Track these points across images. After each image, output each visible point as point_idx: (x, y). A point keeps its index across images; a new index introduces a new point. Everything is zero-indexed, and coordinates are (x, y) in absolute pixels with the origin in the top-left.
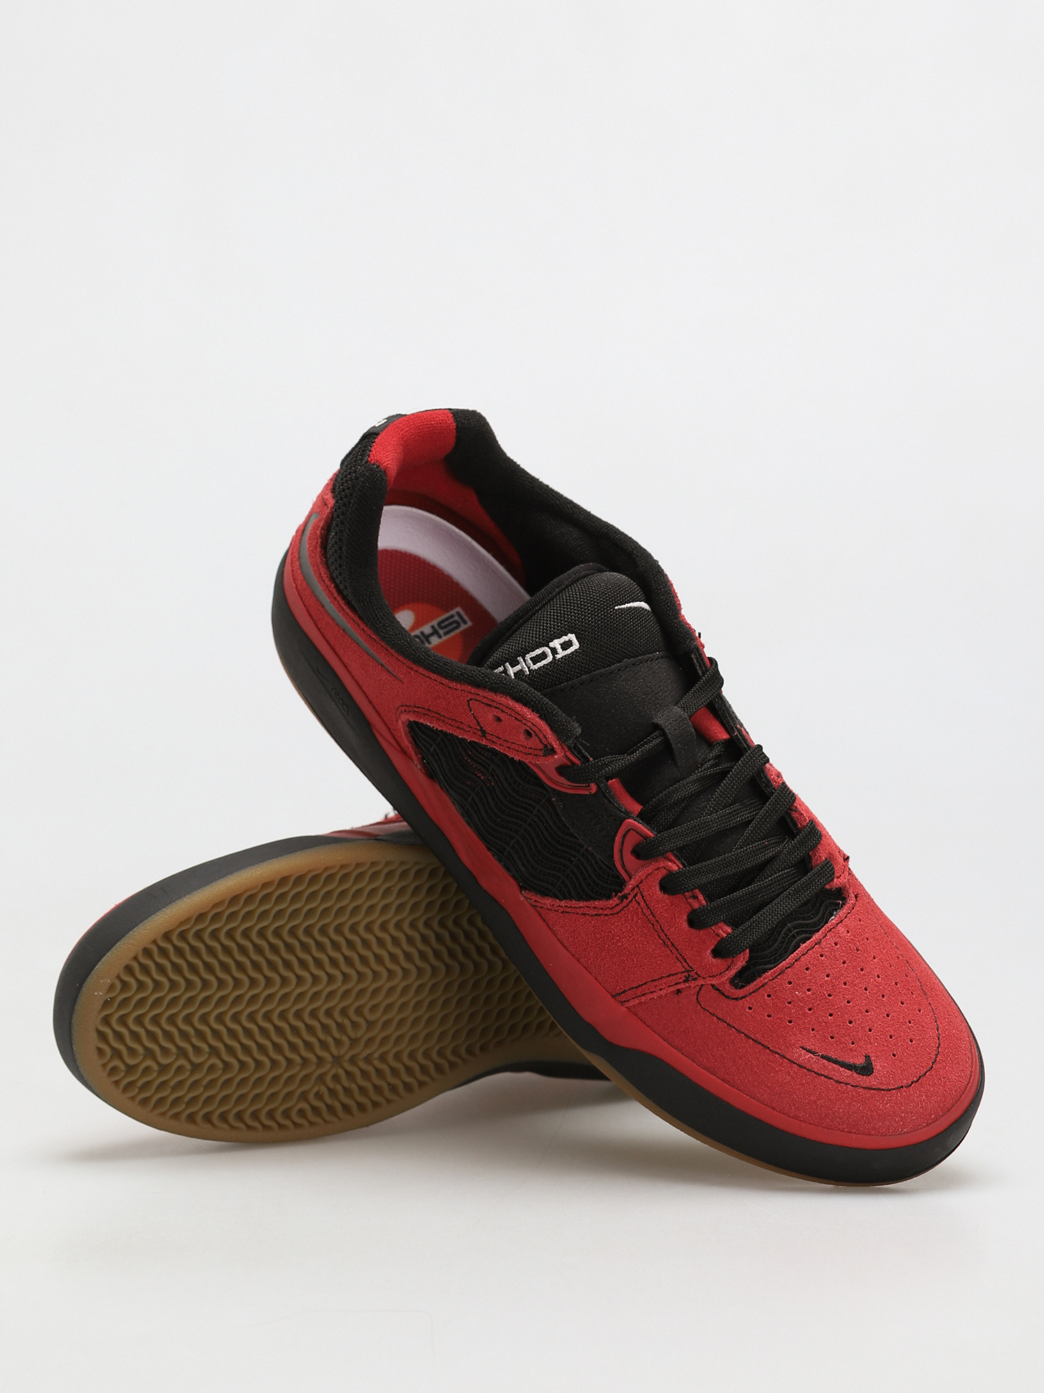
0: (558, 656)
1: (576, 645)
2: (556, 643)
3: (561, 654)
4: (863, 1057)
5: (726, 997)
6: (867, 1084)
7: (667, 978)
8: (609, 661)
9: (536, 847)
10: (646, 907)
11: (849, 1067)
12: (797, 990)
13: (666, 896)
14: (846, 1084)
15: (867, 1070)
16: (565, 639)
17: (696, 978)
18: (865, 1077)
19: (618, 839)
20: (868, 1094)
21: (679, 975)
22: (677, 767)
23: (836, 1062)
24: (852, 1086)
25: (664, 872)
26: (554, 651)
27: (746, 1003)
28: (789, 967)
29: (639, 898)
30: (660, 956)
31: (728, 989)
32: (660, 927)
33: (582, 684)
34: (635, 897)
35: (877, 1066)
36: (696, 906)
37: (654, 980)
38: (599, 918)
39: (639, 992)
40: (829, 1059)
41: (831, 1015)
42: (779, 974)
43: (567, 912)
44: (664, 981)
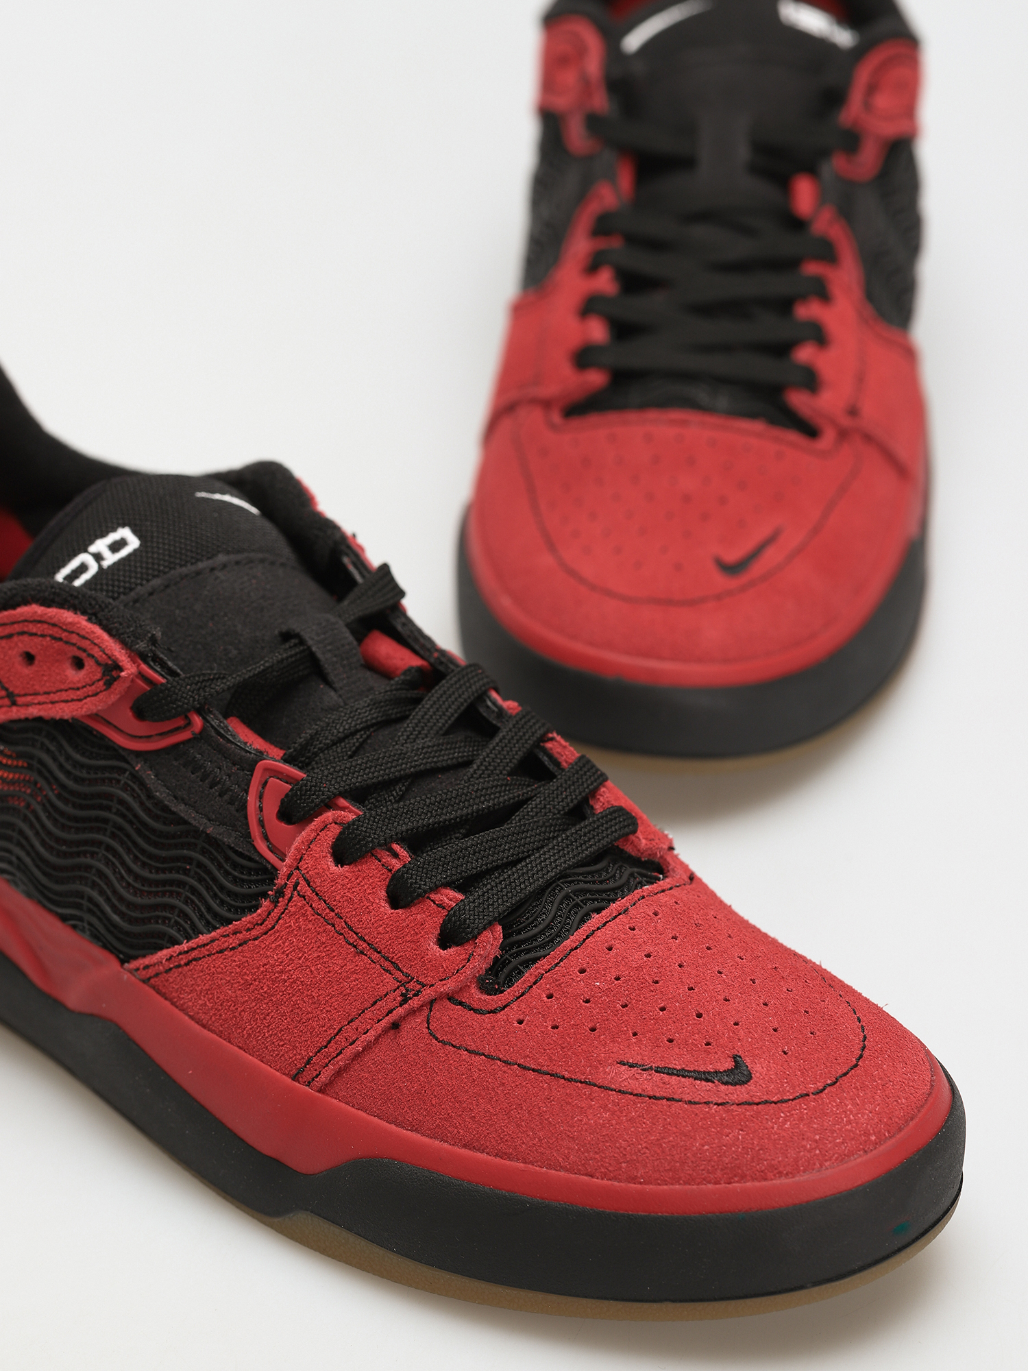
0: (106, 564)
1: (134, 543)
2: (100, 545)
3: (110, 559)
4: (729, 1059)
5: (475, 1011)
6: (746, 1097)
7: (372, 1009)
8: (192, 557)
9: (129, 871)
10: (316, 898)
11: (706, 1077)
12: (597, 979)
13: (346, 867)
14: (707, 1103)
15: (738, 1074)
16: (113, 537)
17: (419, 991)
18: (738, 1087)
19: (252, 799)
20: (750, 1111)
21: (391, 996)
22: (335, 690)
23: (683, 1073)
24: (718, 1105)
25: (336, 830)
26: (98, 557)
27: (513, 1013)
28: (576, 948)
29: (303, 885)
30: (354, 972)
31: (476, 996)
32: (346, 923)
33: (151, 594)
34: (295, 888)
35: (758, 1069)
36: (396, 864)
37: (352, 1021)
38: (245, 947)
39: (332, 1049)
40: (671, 1072)
41: (663, 1009)
42: (561, 960)
43: (195, 959)
44: (368, 1014)
